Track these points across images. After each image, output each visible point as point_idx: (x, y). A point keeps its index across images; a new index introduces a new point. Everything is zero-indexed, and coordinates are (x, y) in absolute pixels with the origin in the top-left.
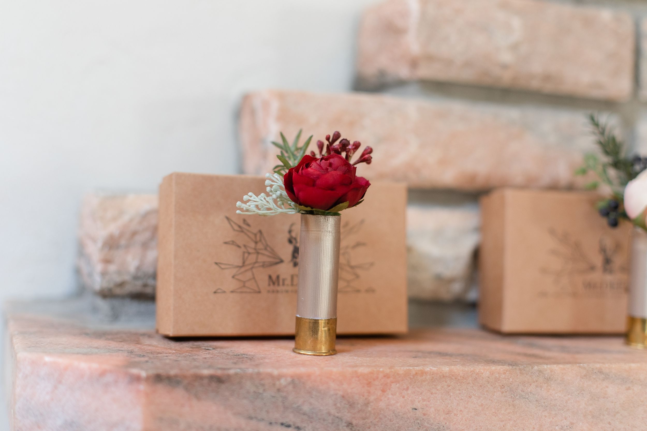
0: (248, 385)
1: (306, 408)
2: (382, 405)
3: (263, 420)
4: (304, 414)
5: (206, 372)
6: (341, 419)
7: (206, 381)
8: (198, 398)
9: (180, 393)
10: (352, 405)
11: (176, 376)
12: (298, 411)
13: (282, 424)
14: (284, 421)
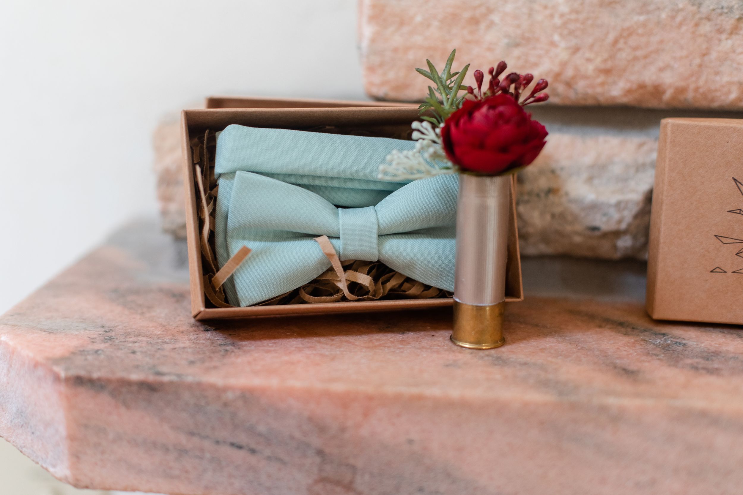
0: (186, 396)
1: (262, 428)
2: (364, 432)
3: (207, 437)
4: (260, 435)
5: (135, 377)
6: (308, 445)
7: (135, 388)
8: (128, 407)
9: (105, 398)
10: (322, 429)
11: (99, 379)
12: (251, 431)
13: (232, 444)
14: (235, 441)
